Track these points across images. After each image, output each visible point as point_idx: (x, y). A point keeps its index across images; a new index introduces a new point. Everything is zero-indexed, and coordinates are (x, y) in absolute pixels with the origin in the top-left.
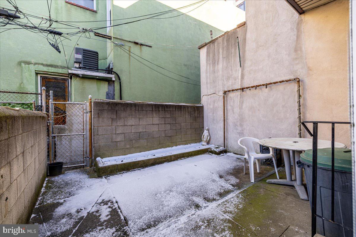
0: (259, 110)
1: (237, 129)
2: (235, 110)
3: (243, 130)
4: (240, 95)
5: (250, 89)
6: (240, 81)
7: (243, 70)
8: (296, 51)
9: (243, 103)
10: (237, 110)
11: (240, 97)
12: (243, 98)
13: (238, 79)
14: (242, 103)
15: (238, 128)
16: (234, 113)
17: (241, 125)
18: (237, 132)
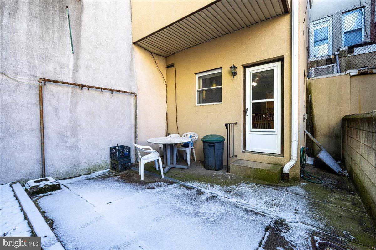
0: (99, 116)
1: (66, 142)
2: (62, 113)
3: (77, 142)
4: (72, 92)
5: (88, 89)
6: (71, 72)
7: (77, 59)
8: (130, 70)
9: (76, 103)
10: (65, 114)
11: (72, 96)
12: (77, 97)
13: (68, 68)
14: (74, 104)
15: (68, 140)
16: (59, 118)
17: (74, 135)
18: (67, 147)
